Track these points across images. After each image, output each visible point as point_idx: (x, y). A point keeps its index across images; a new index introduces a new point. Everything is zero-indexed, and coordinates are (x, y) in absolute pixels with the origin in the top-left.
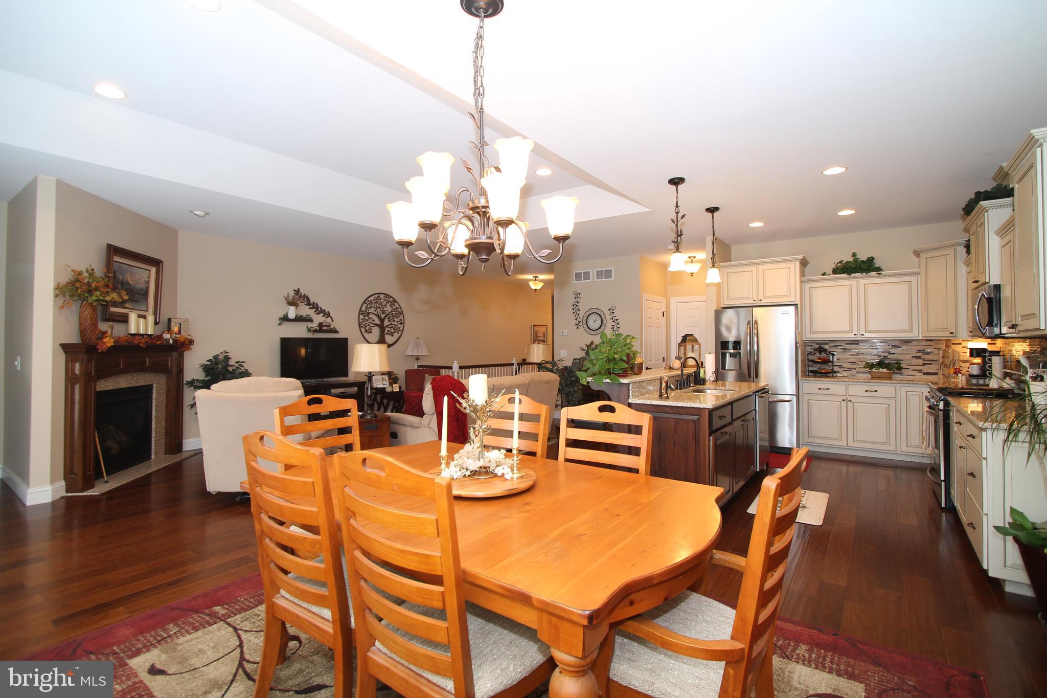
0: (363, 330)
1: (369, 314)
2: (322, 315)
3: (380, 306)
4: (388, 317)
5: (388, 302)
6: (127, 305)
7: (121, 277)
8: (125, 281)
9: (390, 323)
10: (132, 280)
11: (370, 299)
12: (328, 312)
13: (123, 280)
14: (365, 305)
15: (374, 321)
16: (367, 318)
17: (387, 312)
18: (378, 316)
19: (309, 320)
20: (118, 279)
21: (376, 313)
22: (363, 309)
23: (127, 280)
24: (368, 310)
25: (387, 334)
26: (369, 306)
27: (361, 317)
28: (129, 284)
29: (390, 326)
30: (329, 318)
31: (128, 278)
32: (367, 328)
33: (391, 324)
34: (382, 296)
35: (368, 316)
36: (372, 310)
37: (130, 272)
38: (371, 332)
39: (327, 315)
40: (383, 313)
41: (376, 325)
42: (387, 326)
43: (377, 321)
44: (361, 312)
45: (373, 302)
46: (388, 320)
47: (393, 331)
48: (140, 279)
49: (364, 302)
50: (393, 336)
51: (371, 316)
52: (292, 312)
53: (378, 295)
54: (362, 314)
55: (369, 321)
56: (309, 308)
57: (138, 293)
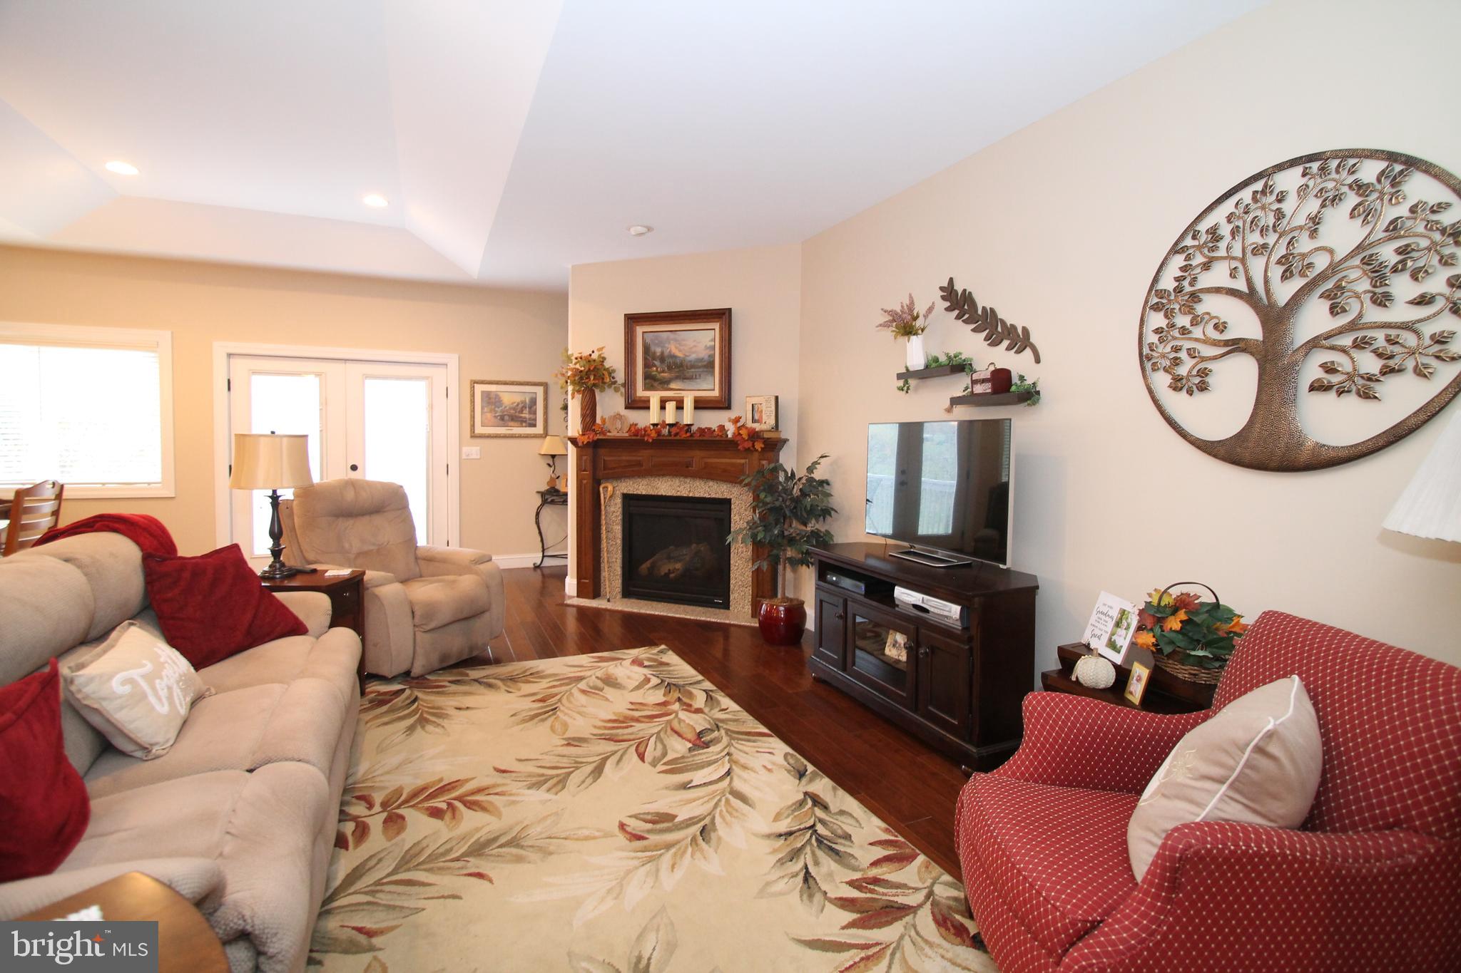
0: (1162, 381)
1: (1195, 297)
2: (1006, 343)
3: (1271, 239)
4: (1329, 285)
5: (1337, 199)
6: (673, 385)
7: (658, 350)
8: (666, 353)
9: (1343, 320)
10: (680, 351)
11: (1203, 227)
12: (1025, 330)
13: (662, 353)
14: (1179, 260)
15: (1220, 327)
16: (1183, 321)
17: (1321, 262)
18: (1250, 297)
19: (959, 367)
20: (655, 353)
21: (1241, 285)
22: (1167, 283)
23: (670, 352)
24: (1193, 281)
25: (1317, 387)
26: (1199, 259)
27: (1157, 320)
28: (674, 357)
29: (1347, 341)
30: (1028, 352)
31: (673, 349)
32: (1183, 371)
33: (1352, 326)
34: (1289, 181)
35: (1188, 308)
36: (1218, 276)
37: (676, 340)
38: (1203, 387)
39: (1020, 340)
40: (1287, 275)
41: (1238, 346)
42: (1314, 344)
43: (1246, 325)
44: (1157, 300)
45: (1225, 230)
46: (1326, 305)
47: (1369, 363)
48: (695, 346)
49: (1176, 249)
50: (1366, 395)
51: (1211, 305)
52: (915, 353)
53: (1258, 186)
54: (1156, 308)
55: (1197, 332)
56: (974, 330)
57: (693, 367)
